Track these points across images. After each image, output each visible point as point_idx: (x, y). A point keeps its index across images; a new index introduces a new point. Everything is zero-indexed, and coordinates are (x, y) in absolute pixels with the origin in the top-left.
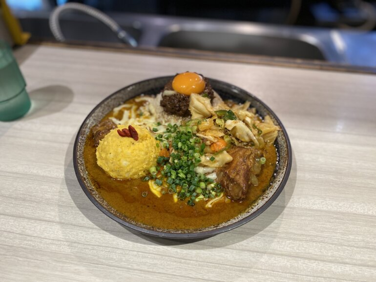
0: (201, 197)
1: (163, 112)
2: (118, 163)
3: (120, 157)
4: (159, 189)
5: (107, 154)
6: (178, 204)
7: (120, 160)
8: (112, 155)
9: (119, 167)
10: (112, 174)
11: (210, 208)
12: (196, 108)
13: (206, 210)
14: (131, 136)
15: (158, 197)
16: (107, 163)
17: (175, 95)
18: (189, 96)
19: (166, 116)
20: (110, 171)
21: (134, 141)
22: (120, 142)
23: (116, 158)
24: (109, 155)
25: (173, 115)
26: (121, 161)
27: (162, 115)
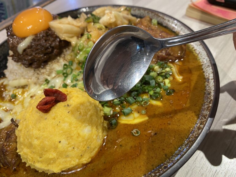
0: (167, 81)
1: (35, 71)
2: (80, 139)
3: (75, 132)
4: (136, 115)
5: (56, 148)
6: (166, 103)
7: (79, 134)
8: (62, 141)
9: (85, 143)
10: (85, 159)
11: (183, 79)
12: (67, 32)
13: (183, 82)
14: (57, 101)
15: (147, 120)
16: (67, 156)
17: (34, 40)
18: (49, 29)
19: (43, 71)
20: (79, 159)
21: (65, 102)
22: (54, 119)
23: (71, 137)
24: (60, 145)
25: (49, 63)
26: (81, 133)
27: (38, 74)
